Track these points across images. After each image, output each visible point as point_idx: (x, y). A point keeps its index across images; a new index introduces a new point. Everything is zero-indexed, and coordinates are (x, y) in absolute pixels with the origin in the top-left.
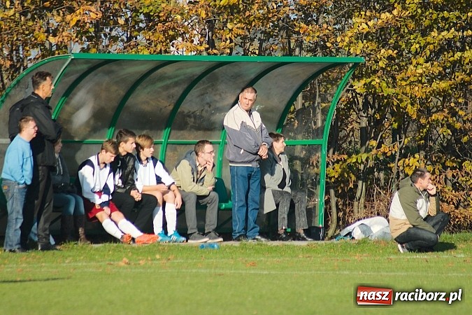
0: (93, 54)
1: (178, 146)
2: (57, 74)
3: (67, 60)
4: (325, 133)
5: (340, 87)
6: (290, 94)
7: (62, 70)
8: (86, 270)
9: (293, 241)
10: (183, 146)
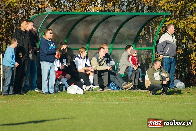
0: (58, 12)
1: (92, 50)
2: (43, 20)
3: (47, 14)
4: (154, 45)
5: (160, 25)
6: (139, 28)
7: (45, 19)
8: (57, 102)
9: (141, 90)
10: (95, 50)
